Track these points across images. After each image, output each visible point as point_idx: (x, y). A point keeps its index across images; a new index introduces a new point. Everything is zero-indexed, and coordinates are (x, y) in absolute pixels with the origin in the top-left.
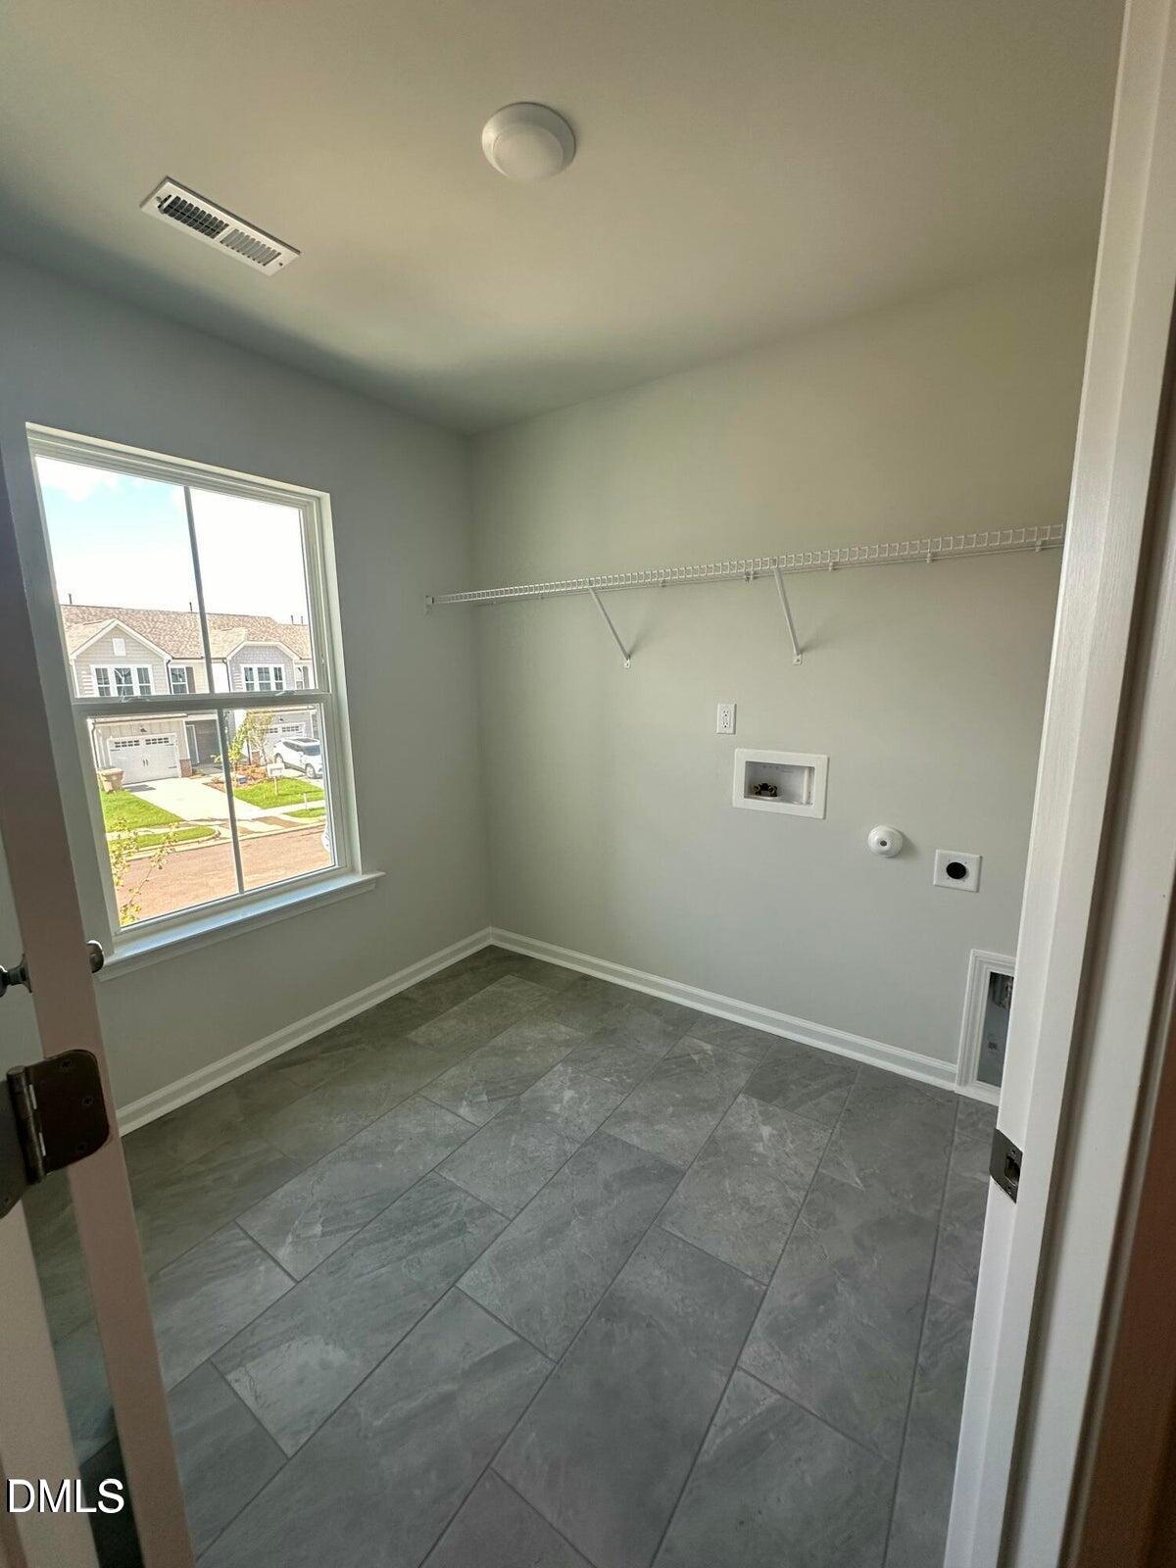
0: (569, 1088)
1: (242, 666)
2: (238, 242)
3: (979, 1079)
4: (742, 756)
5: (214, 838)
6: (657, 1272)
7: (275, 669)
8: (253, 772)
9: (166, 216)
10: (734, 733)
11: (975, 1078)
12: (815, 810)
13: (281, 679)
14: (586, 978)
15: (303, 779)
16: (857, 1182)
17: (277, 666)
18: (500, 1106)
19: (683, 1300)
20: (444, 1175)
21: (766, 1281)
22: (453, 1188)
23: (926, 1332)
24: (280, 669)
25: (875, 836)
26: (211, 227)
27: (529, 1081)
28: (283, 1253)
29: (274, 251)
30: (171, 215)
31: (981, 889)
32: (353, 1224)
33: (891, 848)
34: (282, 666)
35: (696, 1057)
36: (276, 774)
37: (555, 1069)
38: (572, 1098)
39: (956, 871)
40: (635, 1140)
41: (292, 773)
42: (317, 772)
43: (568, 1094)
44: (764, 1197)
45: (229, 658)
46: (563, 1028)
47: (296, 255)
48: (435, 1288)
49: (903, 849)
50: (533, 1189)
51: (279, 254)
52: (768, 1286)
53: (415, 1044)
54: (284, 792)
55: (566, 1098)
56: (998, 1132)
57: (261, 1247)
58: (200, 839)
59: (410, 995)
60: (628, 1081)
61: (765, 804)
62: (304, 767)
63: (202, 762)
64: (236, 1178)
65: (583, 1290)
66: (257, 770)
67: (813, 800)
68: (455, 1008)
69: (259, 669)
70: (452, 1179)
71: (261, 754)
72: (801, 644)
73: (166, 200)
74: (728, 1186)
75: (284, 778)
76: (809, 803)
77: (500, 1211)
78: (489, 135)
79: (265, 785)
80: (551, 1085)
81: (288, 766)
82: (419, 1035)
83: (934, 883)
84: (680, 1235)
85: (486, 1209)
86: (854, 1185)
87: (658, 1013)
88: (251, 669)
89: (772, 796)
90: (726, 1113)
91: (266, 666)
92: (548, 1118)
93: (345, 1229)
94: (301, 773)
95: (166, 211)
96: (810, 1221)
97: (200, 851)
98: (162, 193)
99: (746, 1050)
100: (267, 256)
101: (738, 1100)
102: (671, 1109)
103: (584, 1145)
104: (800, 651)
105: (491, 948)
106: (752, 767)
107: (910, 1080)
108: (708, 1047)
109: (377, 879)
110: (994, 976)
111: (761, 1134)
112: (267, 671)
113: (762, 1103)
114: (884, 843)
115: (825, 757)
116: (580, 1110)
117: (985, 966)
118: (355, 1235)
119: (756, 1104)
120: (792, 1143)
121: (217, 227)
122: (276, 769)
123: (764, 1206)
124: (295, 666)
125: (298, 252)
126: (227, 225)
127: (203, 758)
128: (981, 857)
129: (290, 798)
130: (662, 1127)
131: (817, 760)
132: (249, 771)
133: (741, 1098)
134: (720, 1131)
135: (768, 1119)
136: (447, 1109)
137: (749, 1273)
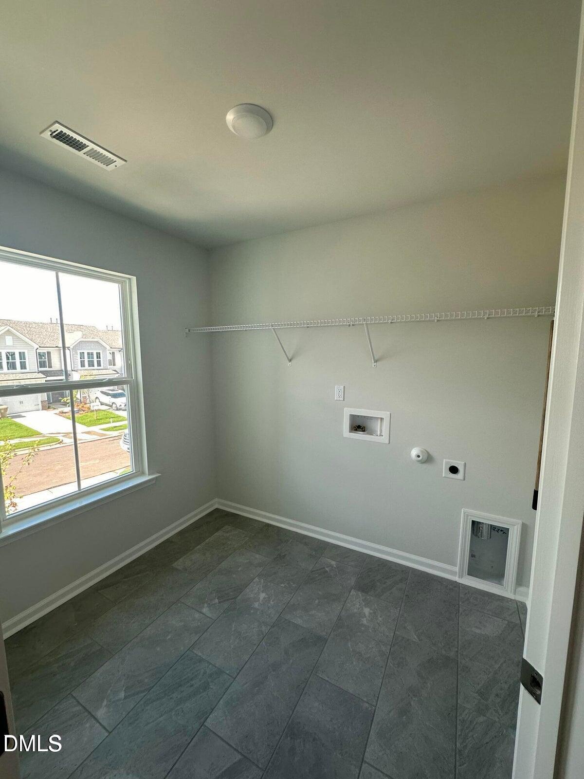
0: (263, 592)
1: (79, 352)
2: (93, 154)
3: (468, 575)
4: (348, 412)
5: (59, 443)
6: (316, 704)
7: (97, 353)
8: (83, 407)
9: (54, 139)
10: (344, 400)
11: (466, 574)
12: (384, 439)
13: (100, 358)
14: (268, 525)
15: (110, 411)
16: (414, 638)
17: (98, 351)
18: (226, 605)
19: (331, 721)
20: (195, 652)
21: (374, 704)
22: (201, 660)
23: (459, 727)
24: (99, 353)
25: (414, 452)
26: (79, 146)
27: (240, 589)
28: (101, 713)
29: (113, 160)
30: (57, 139)
31: (466, 479)
32: (144, 689)
33: (422, 458)
34: (101, 352)
35: (327, 569)
36: (96, 408)
37: (254, 581)
38: (264, 598)
39: (454, 470)
40: (299, 621)
41: (104, 407)
42: (118, 407)
43: (262, 596)
44: (369, 651)
45: (71, 347)
46: (257, 556)
47: (124, 162)
48: (193, 728)
49: (428, 459)
50: (246, 657)
51: (116, 161)
52: (375, 707)
53: (177, 569)
54: (100, 418)
55: (261, 598)
56: (525, 661)
57: (87, 710)
58: (51, 444)
59: (173, 540)
60: (293, 585)
61: (359, 436)
62: (111, 404)
63: (53, 402)
64: (72, 664)
65: (277, 720)
66: (85, 406)
67: (383, 434)
68: (199, 547)
69: (88, 353)
70: (200, 654)
71: (87, 397)
72: (376, 358)
73: (55, 132)
74: (350, 646)
75: (100, 410)
76: (381, 434)
77: (228, 672)
78: (230, 117)
79: (89, 414)
80: (252, 591)
81: (102, 404)
82: (179, 564)
83: (443, 476)
84: (327, 679)
85: (220, 672)
86: (414, 640)
87: (306, 544)
88: (83, 353)
89: (362, 431)
90: (345, 601)
91: (92, 351)
92: (252, 611)
93: (138, 693)
94: (109, 407)
95: (54, 137)
96: (394, 665)
97: (51, 451)
98: (53, 128)
99: (353, 563)
100: (109, 162)
101: (351, 594)
102: (317, 601)
103: (273, 627)
104: (376, 361)
105: (217, 510)
106: (353, 417)
107: (434, 576)
108: (333, 563)
109: (156, 478)
110: (473, 522)
111: (364, 613)
112: (92, 354)
113: (363, 594)
114: (419, 456)
115: (389, 413)
116: (269, 605)
117: (469, 517)
118: (144, 696)
119: (360, 595)
120: (380, 617)
121: (83, 146)
122: (96, 406)
123: (370, 657)
124: (108, 352)
125: (126, 161)
126: (88, 146)
127: (55, 399)
128: (465, 463)
129: (103, 421)
130: (313, 612)
131: (385, 415)
132: (80, 407)
133: (353, 592)
134: (343, 613)
135: (368, 604)
136: (197, 610)
137: (365, 699)
